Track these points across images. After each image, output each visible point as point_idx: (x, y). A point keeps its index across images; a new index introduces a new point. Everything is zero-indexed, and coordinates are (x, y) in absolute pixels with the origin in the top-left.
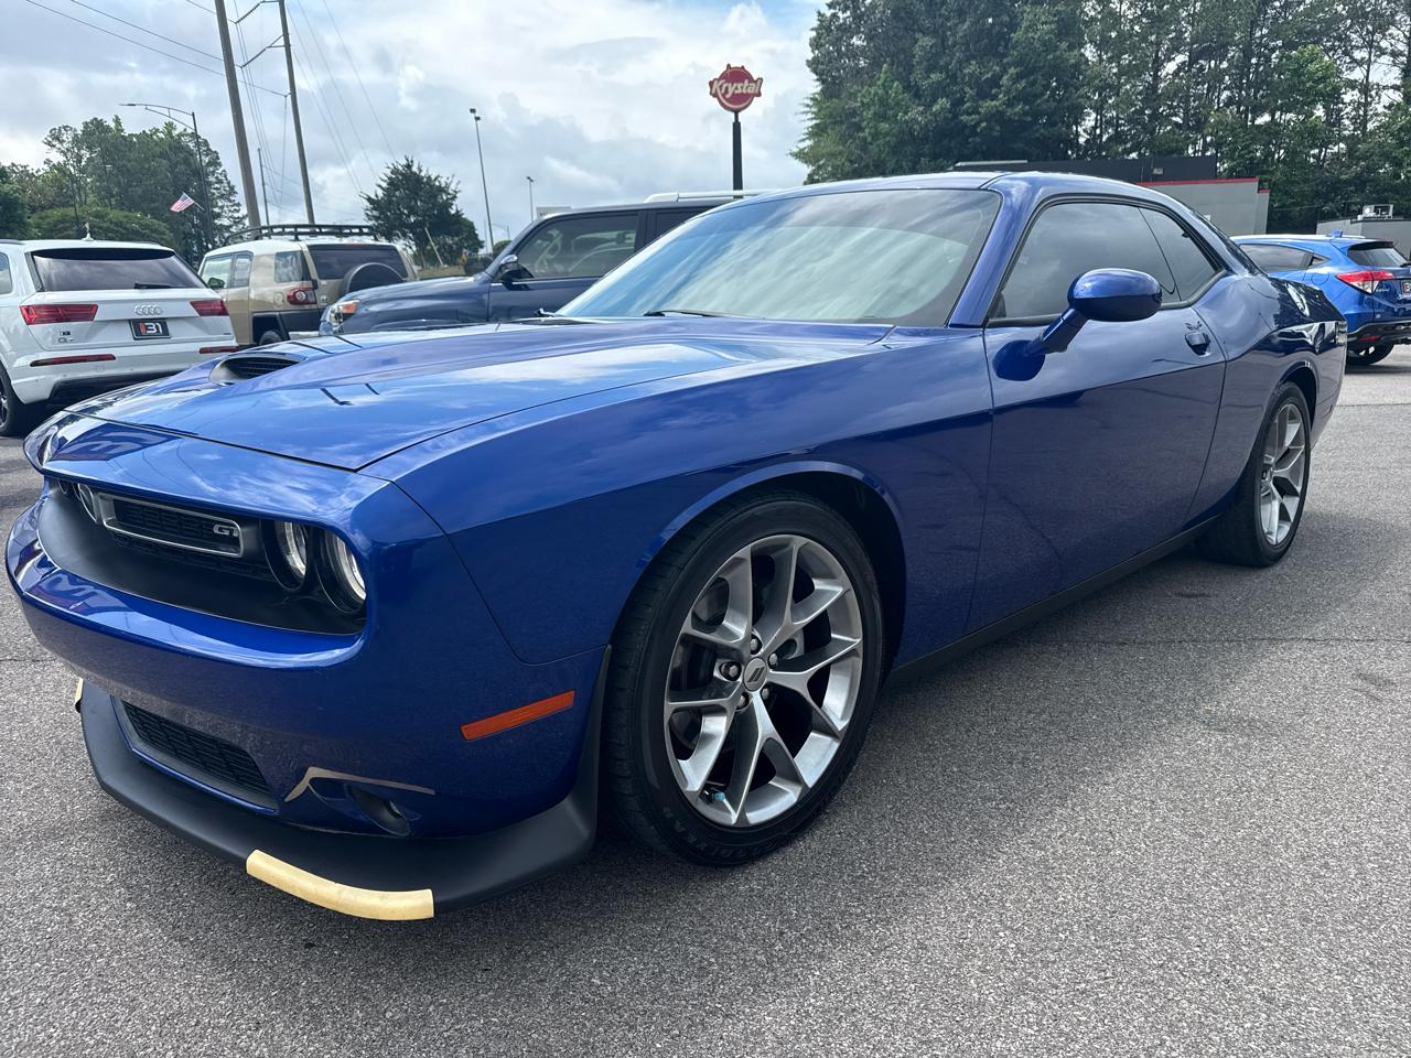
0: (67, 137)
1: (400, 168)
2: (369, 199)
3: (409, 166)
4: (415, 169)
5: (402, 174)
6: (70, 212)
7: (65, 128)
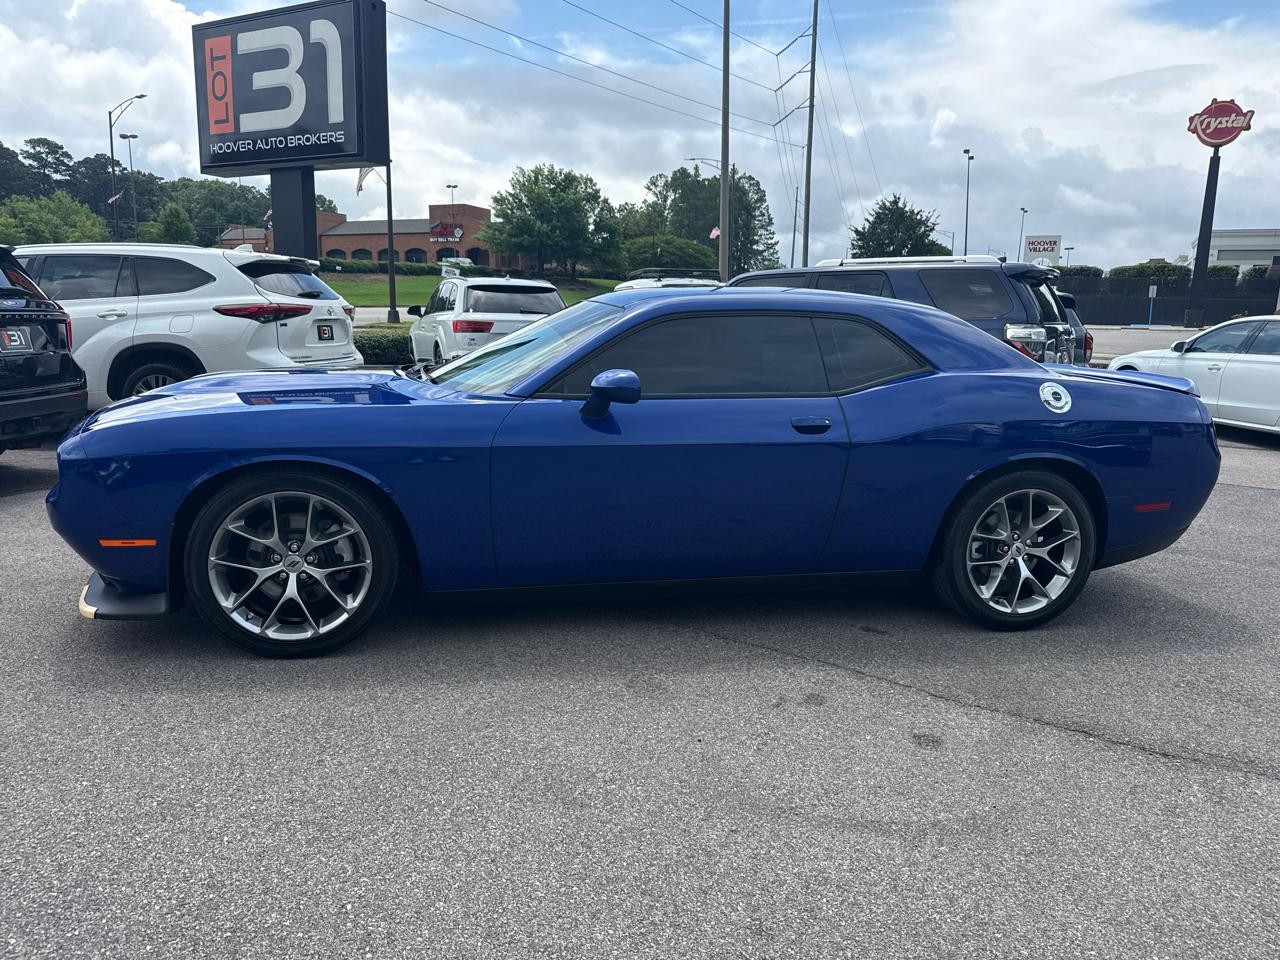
0: (661, 183)
1: (888, 204)
2: (857, 231)
3: (895, 202)
4: (900, 205)
5: (889, 209)
6: (650, 239)
7: (660, 176)
